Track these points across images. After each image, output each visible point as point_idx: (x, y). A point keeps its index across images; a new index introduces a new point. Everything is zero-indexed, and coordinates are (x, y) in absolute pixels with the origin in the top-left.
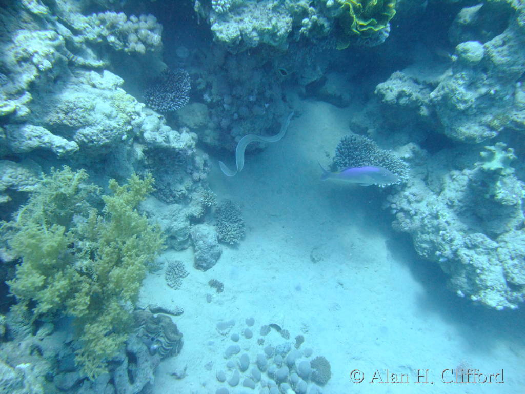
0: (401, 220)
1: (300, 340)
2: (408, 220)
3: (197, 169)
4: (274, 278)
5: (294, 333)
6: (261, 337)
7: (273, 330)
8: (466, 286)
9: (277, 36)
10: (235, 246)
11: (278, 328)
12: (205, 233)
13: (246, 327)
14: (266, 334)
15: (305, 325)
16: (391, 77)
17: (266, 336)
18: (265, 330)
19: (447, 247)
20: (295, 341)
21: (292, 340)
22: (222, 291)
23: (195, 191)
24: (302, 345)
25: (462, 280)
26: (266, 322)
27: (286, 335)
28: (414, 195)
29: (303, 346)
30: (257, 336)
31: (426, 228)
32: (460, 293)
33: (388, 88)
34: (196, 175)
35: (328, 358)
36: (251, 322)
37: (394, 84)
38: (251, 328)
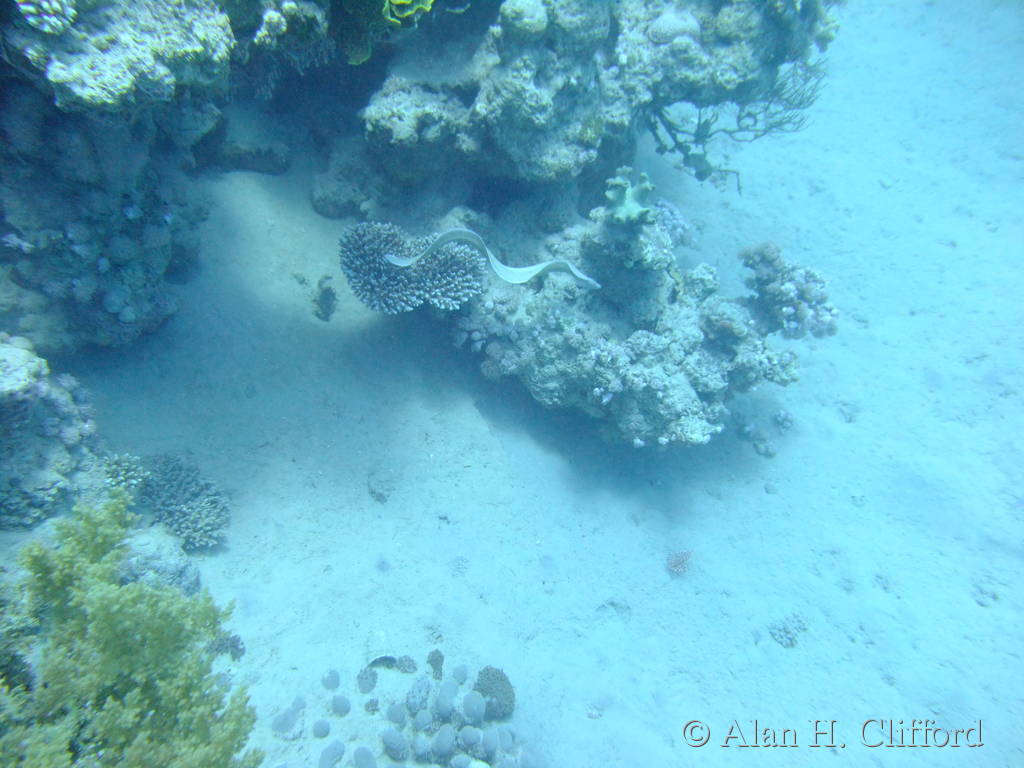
0: (498, 357)
1: (436, 660)
3: (66, 419)
6: (367, 698)
7: (381, 671)
8: (645, 428)
9: (213, 64)
10: (217, 547)
11: (388, 662)
12: (152, 549)
13: (329, 696)
14: (373, 685)
16: (385, 90)
17: (375, 690)
18: (367, 680)
19: (610, 375)
20: (429, 668)
21: (424, 668)
22: (243, 651)
24: (444, 667)
25: (636, 419)
27: (404, 665)
29: (447, 668)
32: (638, 442)
33: (393, 115)
34: (71, 433)
36: (332, 681)
37: (399, 104)
38: (339, 692)
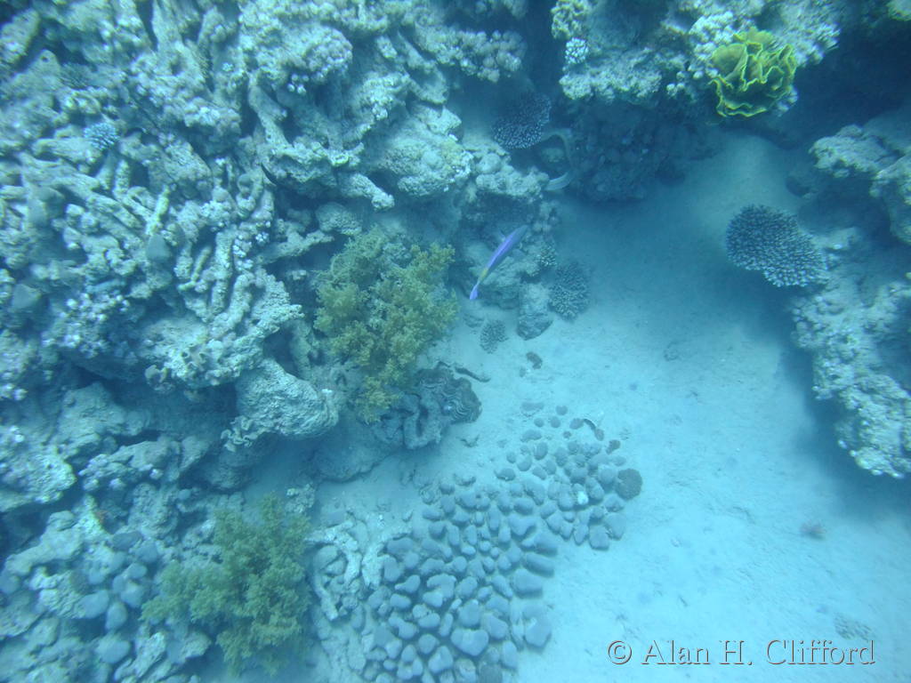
1: (614, 445)
2: (808, 335)
4: (607, 367)
5: (610, 436)
6: (569, 430)
7: (586, 427)
8: (849, 437)
10: (569, 318)
11: (593, 427)
12: (534, 297)
14: (576, 428)
15: (627, 431)
16: (839, 133)
17: (575, 431)
20: (608, 445)
22: (539, 367)
23: (533, 243)
24: (616, 451)
26: (580, 415)
27: (599, 435)
28: (829, 304)
29: (616, 453)
30: (565, 427)
31: (828, 352)
35: (642, 473)
36: (562, 411)
38: (560, 417)
